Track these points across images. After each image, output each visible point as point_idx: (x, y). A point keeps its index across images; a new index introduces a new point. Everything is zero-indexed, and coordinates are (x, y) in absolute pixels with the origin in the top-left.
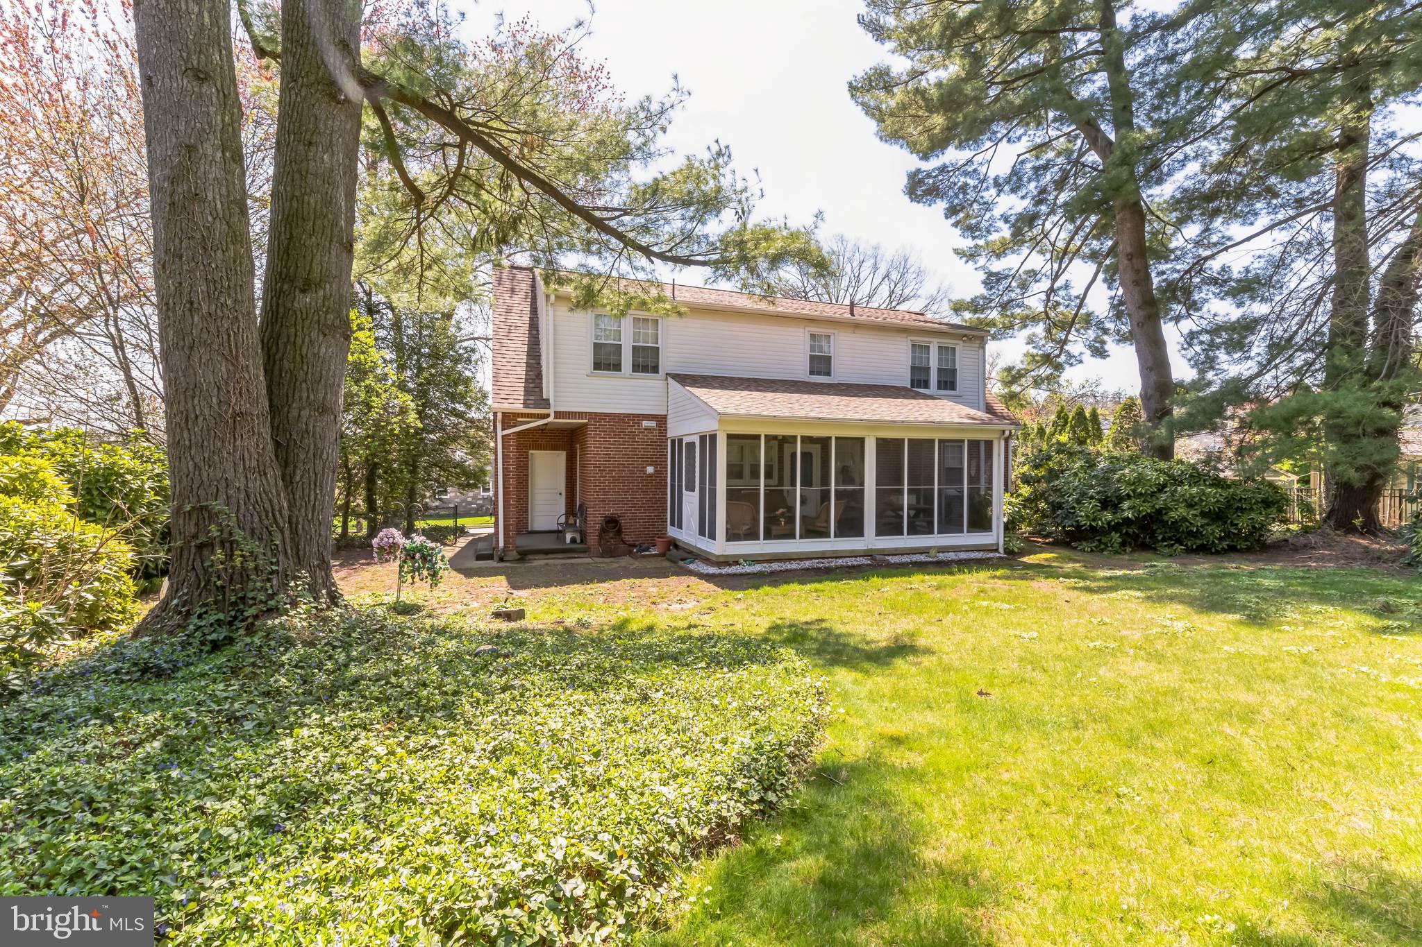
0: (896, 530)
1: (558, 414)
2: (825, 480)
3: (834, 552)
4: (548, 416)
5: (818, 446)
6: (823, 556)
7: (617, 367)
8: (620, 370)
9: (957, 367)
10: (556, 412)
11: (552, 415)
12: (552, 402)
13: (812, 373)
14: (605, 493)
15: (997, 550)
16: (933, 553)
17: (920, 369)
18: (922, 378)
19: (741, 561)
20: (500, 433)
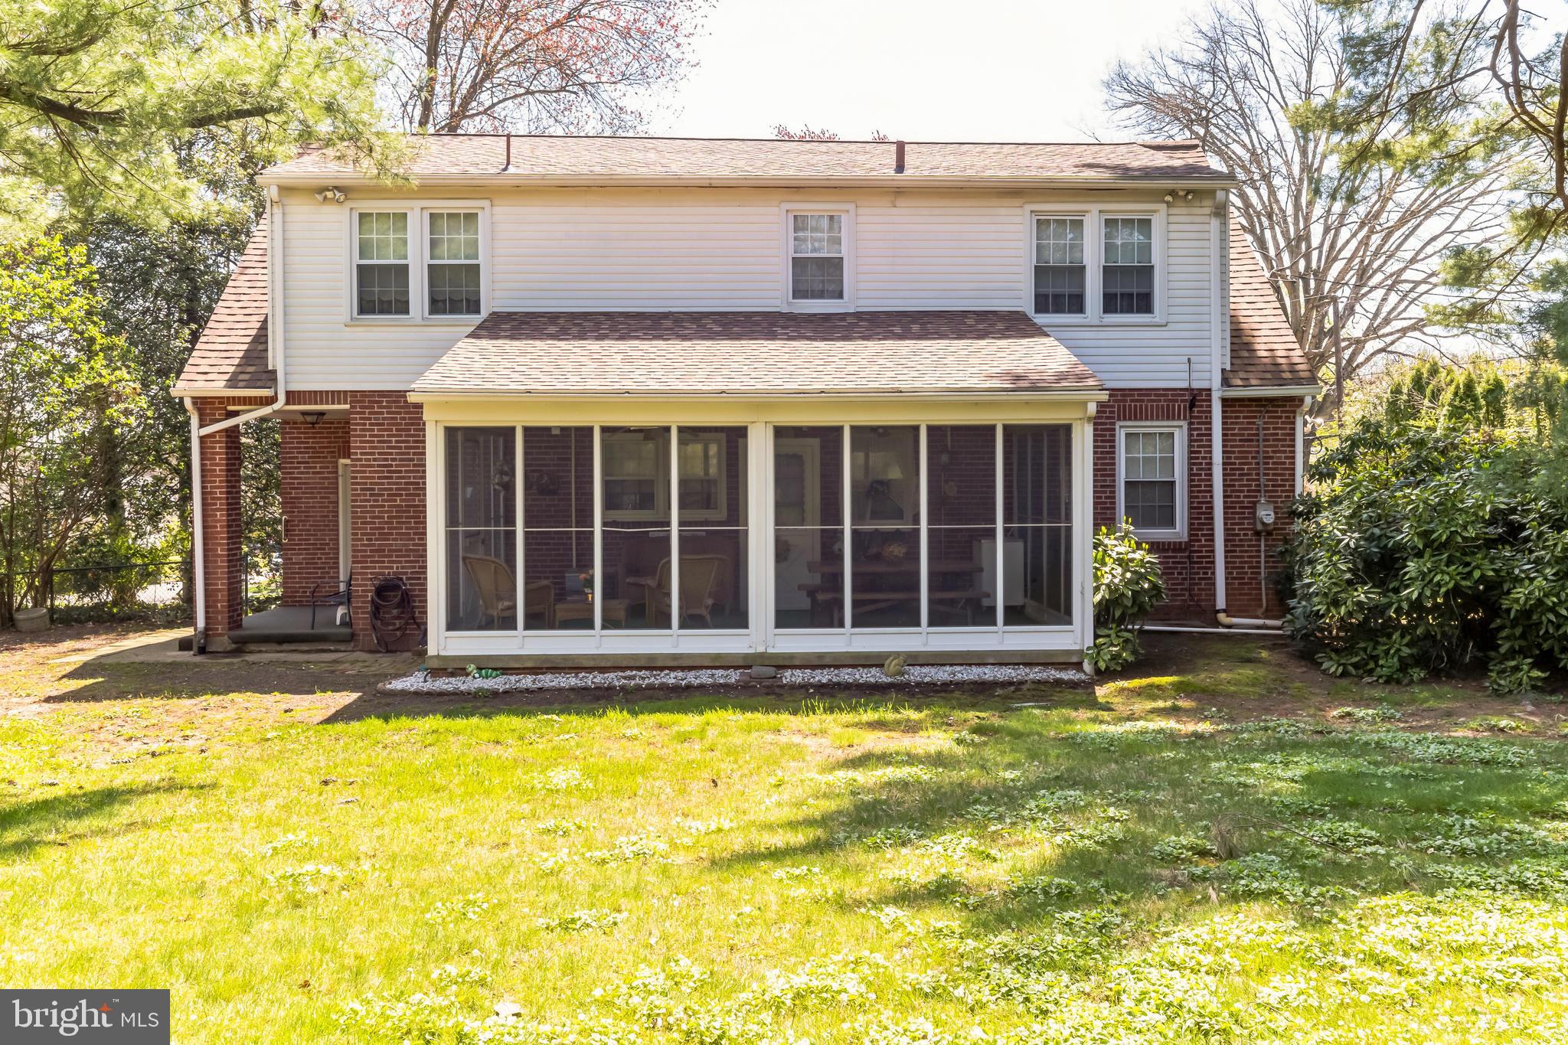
0: (825, 615)
1: (292, 397)
2: (831, 511)
3: (675, 657)
4: (272, 400)
5: (815, 442)
6: (652, 664)
7: (402, 306)
8: (407, 312)
9: (1156, 259)
10: (288, 393)
11: (282, 398)
12: (280, 376)
13: (798, 293)
14: (384, 536)
15: (1078, 666)
16: (892, 665)
17: (1058, 271)
18: (1067, 291)
19: (471, 668)
20: (196, 432)
